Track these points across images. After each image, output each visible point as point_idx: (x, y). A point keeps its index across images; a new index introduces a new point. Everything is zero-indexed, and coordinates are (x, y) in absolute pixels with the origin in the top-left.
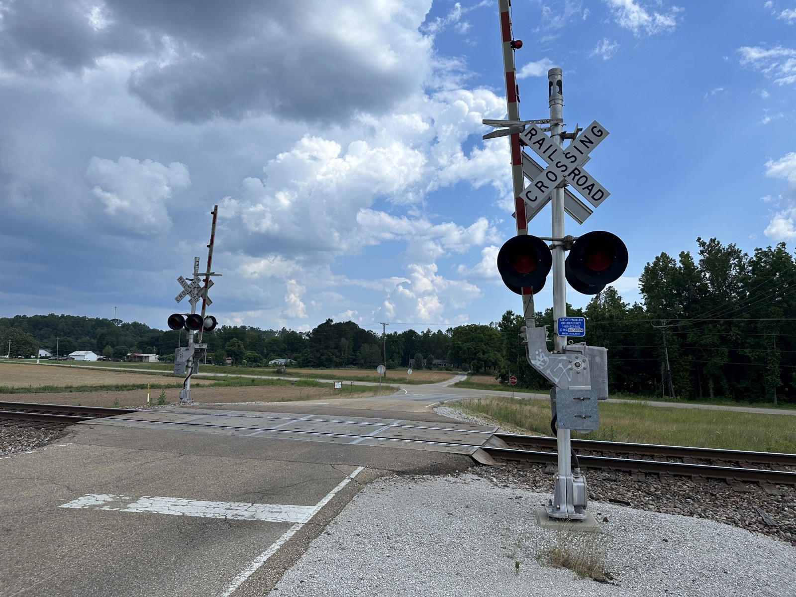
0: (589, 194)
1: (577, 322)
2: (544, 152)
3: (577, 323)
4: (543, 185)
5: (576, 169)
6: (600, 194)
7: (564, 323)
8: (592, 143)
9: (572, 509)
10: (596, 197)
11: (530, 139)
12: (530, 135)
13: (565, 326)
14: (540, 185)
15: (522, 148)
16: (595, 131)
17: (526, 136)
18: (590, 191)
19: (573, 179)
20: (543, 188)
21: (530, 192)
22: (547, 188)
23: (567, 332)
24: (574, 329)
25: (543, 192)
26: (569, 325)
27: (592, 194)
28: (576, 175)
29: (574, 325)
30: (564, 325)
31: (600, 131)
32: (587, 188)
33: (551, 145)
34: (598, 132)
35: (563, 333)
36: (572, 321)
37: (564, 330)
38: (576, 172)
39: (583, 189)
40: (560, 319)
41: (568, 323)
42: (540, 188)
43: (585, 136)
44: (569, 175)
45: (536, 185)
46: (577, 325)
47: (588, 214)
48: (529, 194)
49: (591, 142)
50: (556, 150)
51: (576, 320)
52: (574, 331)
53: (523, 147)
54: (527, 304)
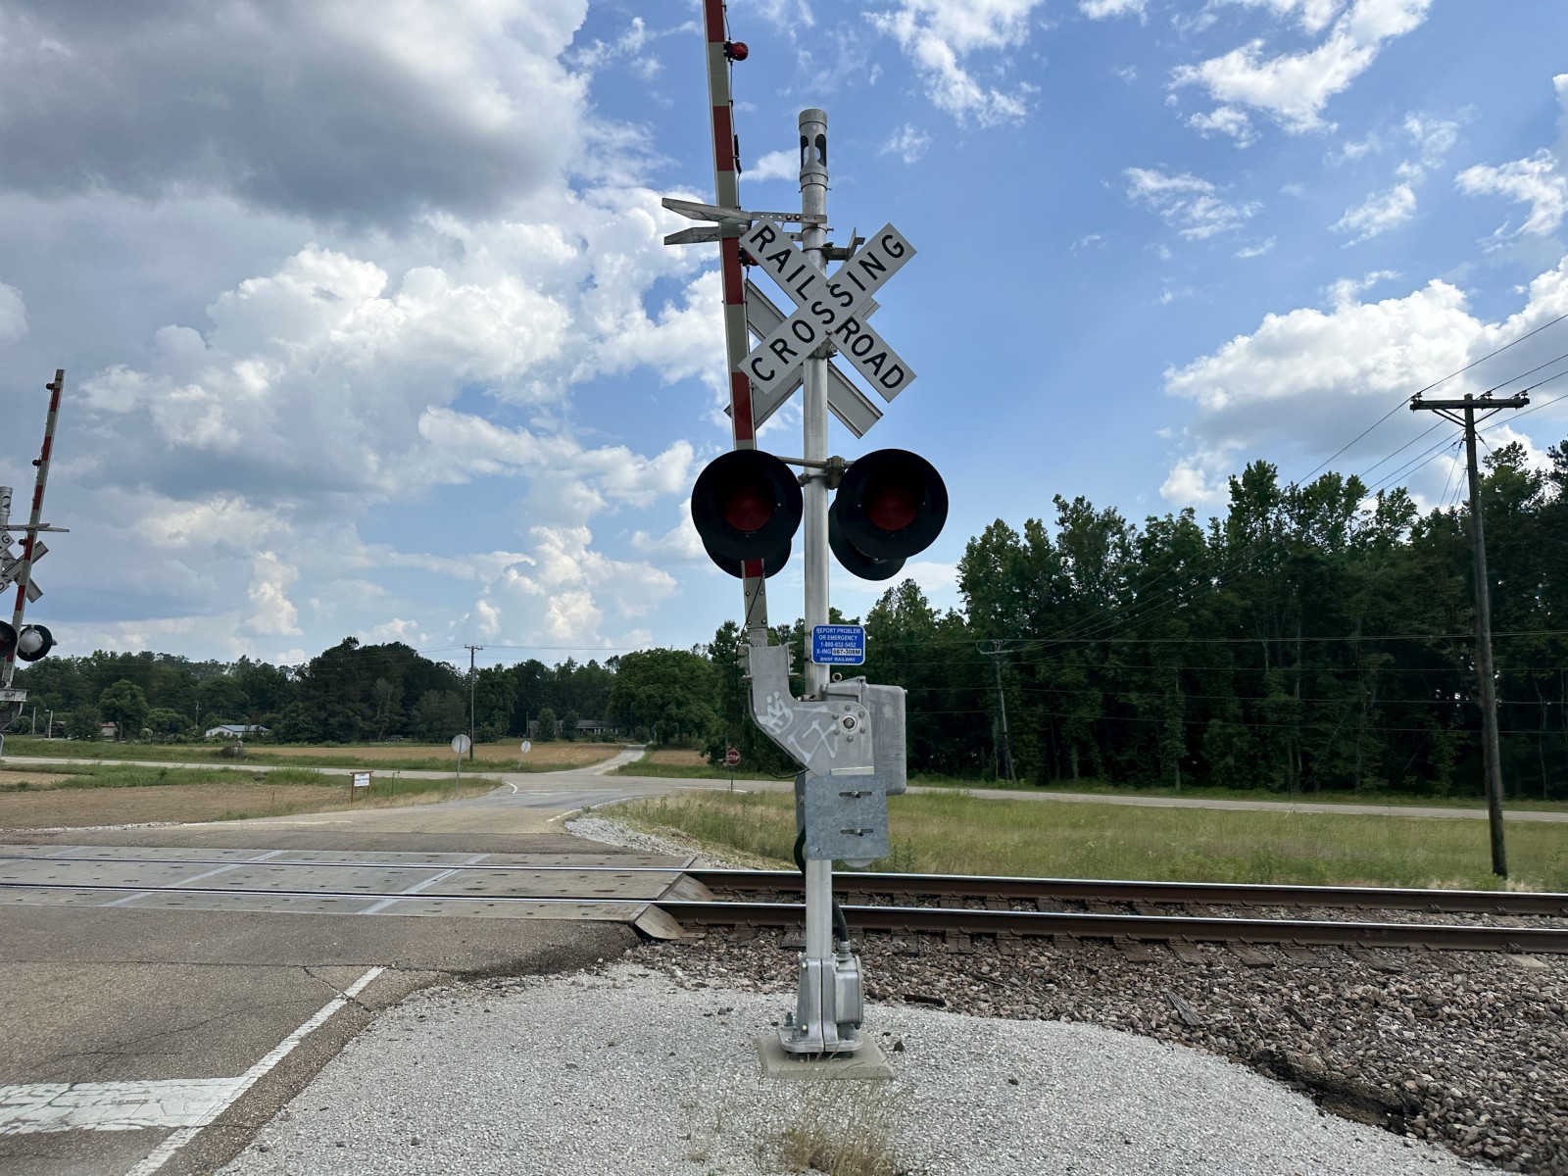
0: (876, 373)
1: (850, 635)
2: (789, 280)
3: (850, 638)
4: (785, 348)
5: (851, 320)
6: (896, 375)
7: (824, 637)
8: (884, 269)
9: (832, 1031)
10: (890, 380)
11: (760, 250)
12: (760, 241)
13: (827, 644)
14: (779, 347)
15: (744, 268)
16: (890, 244)
17: (752, 241)
18: (878, 366)
19: (846, 341)
20: (785, 354)
21: (760, 360)
22: (795, 354)
23: (830, 656)
24: (844, 650)
25: (786, 362)
26: (834, 642)
27: (881, 373)
28: (850, 332)
29: (844, 642)
30: (824, 641)
31: (898, 245)
32: (872, 360)
33: (803, 267)
34: (895, 247)
35: (822, 659)
36: (840, 634)
37: (825, 651)
38: (850, 327)
39: (865, 362)
40: (818, 630)
41: (833, 638)
42: (779, 354)
43: (870, 254)
44: (838, 332)
45: (772, 347)
46: (849, 641)
47: (874, 418)
48: (758, 365)
49: (881, 267)
50: (813, 277)
51: (849, 631)
52: (843, 654)
53: (748, 268)
54: (751, 597)
